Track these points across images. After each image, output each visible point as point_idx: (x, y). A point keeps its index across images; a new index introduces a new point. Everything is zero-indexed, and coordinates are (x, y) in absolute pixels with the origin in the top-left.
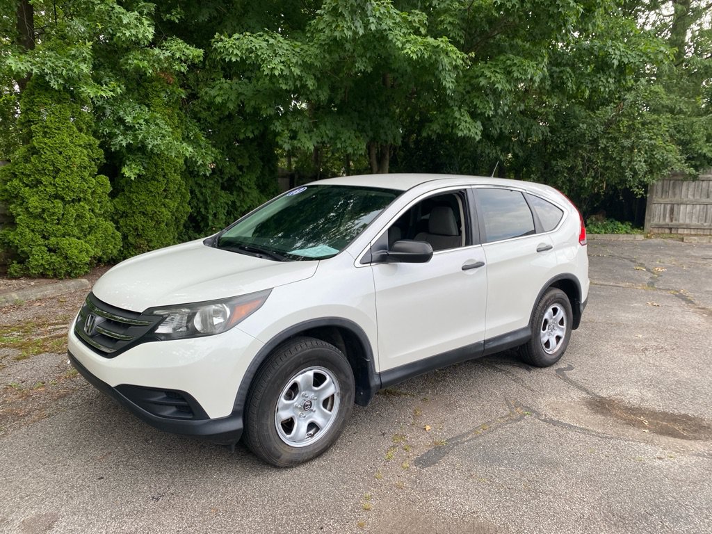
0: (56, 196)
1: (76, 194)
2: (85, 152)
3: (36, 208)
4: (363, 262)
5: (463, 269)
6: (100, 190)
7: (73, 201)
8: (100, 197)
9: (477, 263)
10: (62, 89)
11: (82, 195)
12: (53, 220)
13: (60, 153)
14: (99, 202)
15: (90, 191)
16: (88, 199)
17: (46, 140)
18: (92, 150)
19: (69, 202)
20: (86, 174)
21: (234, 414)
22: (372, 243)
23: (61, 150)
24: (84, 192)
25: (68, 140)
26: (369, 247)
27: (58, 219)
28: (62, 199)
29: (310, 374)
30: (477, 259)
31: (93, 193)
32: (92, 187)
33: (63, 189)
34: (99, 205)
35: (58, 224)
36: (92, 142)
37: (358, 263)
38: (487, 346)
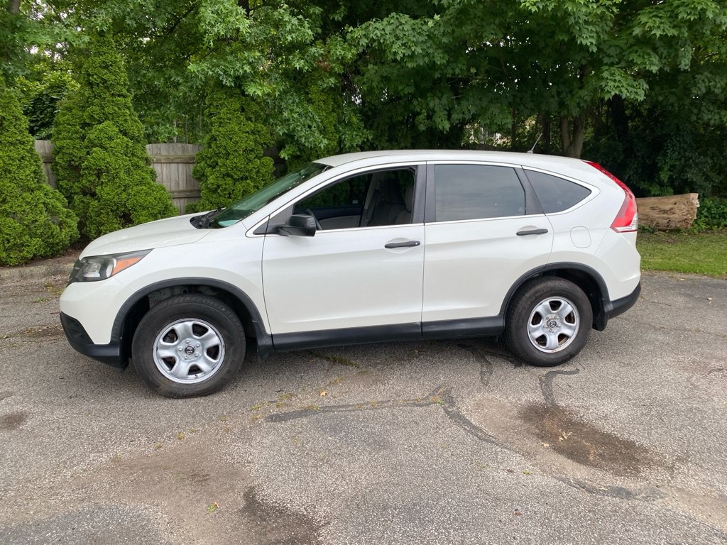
0: (228, 175)
1: (243, 174)
2: (252, 137)
3: (213, 184)
4: (255, 233)
5: (386, 247)
6: (263, 170)
7: (242, 178)
8: (263, 176)
9: (410, 242)
10: (233, 85)
11: (247, 174)
12: (225, 195)
13: (231, 139)
14: (262, 180)
15: (254, 170)
16: (253, 178)
17: (221, 129)
18: (259, 136)
19: (238, 180)
20: (252, 156)
21: (112, 344)
22: (272, 216)
23: (231, 136)
24: (250, 171)
25: (236, 128)
26: (267, 219)
27: (230, 194)
28: (232, 177)
29: (190, 324)
30: (411, 238)
31: (258, 172)
32: (256, 167)
33: (233, 169)
34: (263, 182)
35: (230, 197)
36: (260, 129)
37: (250, 233)
38: (425, 329)
